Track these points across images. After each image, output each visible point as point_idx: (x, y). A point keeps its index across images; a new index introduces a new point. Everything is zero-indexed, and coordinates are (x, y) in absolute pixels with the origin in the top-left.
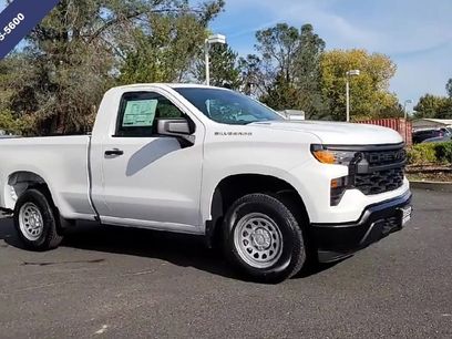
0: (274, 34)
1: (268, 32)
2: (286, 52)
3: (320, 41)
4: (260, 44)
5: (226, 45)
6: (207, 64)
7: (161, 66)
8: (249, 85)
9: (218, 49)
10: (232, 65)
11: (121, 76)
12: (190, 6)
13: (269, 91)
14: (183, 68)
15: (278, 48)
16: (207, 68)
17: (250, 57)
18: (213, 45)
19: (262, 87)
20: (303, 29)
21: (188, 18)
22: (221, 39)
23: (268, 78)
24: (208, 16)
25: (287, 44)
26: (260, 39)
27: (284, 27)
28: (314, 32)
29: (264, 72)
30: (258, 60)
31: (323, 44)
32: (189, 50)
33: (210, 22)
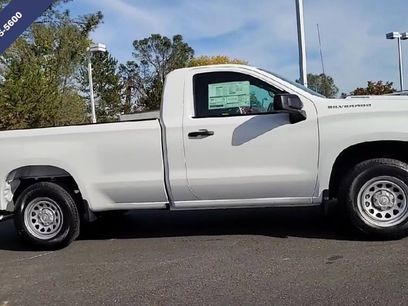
0: (149, 43)
1: (145, 41)
2: (161, 59)
3: (190, 50)
4: (137, 52)
5: (106, 53)
6: (90, 70)
7: (45, 73)
8: (129, 88)
9: (100, 57)
10: (114, 70)
11: (6, 83)
12: (71, 18)
13: (148, 93)
14: (67, 74)
15: (154, 55)
16: (90, 74)
17: (130, 64)
18: (95, 53)
19: (141, 90)
20: (174, 39)
21: (70, 29)
22: (102, 48)
23: (147, 82)
24: (88, 27)
25: (162, 52)
26: (137, 48)
27: (157, 37)
28: (184, 41)
29: (142, 77)
30: (137, 66)
31: (193, 52)
32: (72, 57)
33: (91, 33)
